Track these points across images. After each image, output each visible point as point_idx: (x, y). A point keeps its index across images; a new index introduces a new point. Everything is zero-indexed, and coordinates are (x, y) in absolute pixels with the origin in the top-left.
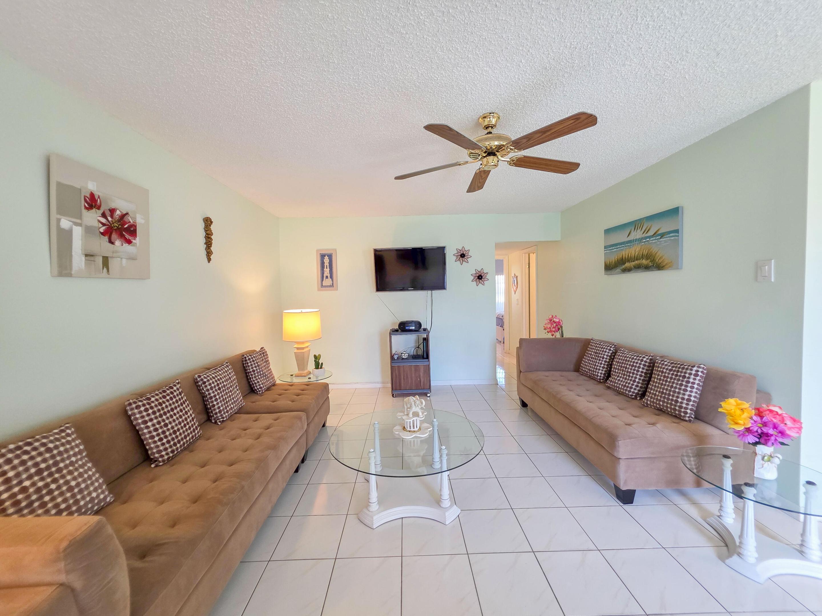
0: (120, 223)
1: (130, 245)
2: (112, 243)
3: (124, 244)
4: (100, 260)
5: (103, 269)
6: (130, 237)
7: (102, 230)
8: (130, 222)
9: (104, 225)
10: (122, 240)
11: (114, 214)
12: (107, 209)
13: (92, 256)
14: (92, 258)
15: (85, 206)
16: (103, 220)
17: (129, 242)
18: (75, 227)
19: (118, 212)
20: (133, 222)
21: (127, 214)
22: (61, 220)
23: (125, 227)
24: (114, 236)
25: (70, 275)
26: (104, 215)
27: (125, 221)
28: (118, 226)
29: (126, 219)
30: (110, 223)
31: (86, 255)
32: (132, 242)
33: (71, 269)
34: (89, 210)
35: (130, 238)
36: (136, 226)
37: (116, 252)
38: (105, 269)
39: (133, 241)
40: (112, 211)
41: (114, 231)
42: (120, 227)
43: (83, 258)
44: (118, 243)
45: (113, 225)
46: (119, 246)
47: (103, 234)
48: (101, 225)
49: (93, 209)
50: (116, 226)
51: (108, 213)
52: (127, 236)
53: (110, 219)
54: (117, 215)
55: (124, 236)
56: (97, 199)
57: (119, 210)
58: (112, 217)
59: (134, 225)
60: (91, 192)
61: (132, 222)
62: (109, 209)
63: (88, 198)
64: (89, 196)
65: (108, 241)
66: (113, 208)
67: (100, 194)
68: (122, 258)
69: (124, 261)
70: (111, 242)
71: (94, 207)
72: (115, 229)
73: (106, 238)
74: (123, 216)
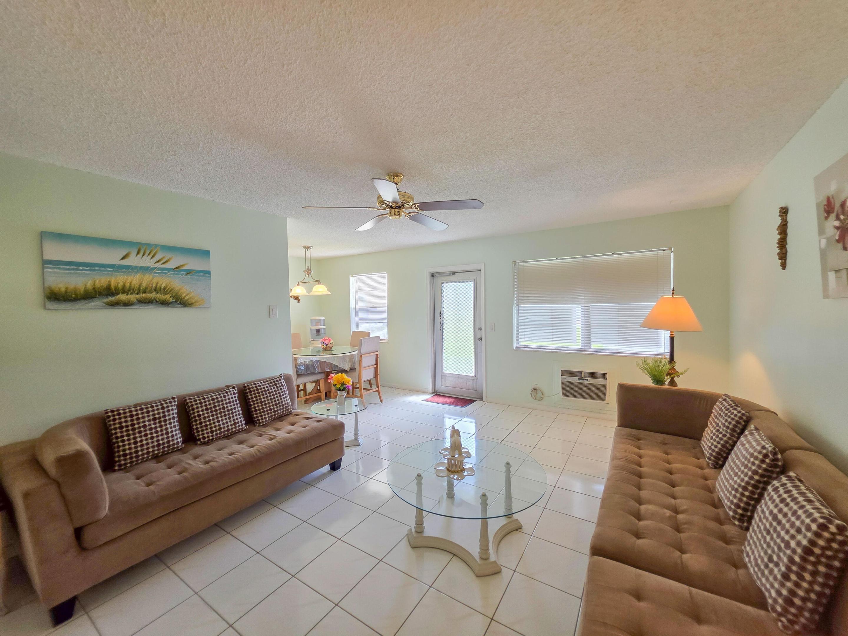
26: (838, 218)
73: (840, 245)
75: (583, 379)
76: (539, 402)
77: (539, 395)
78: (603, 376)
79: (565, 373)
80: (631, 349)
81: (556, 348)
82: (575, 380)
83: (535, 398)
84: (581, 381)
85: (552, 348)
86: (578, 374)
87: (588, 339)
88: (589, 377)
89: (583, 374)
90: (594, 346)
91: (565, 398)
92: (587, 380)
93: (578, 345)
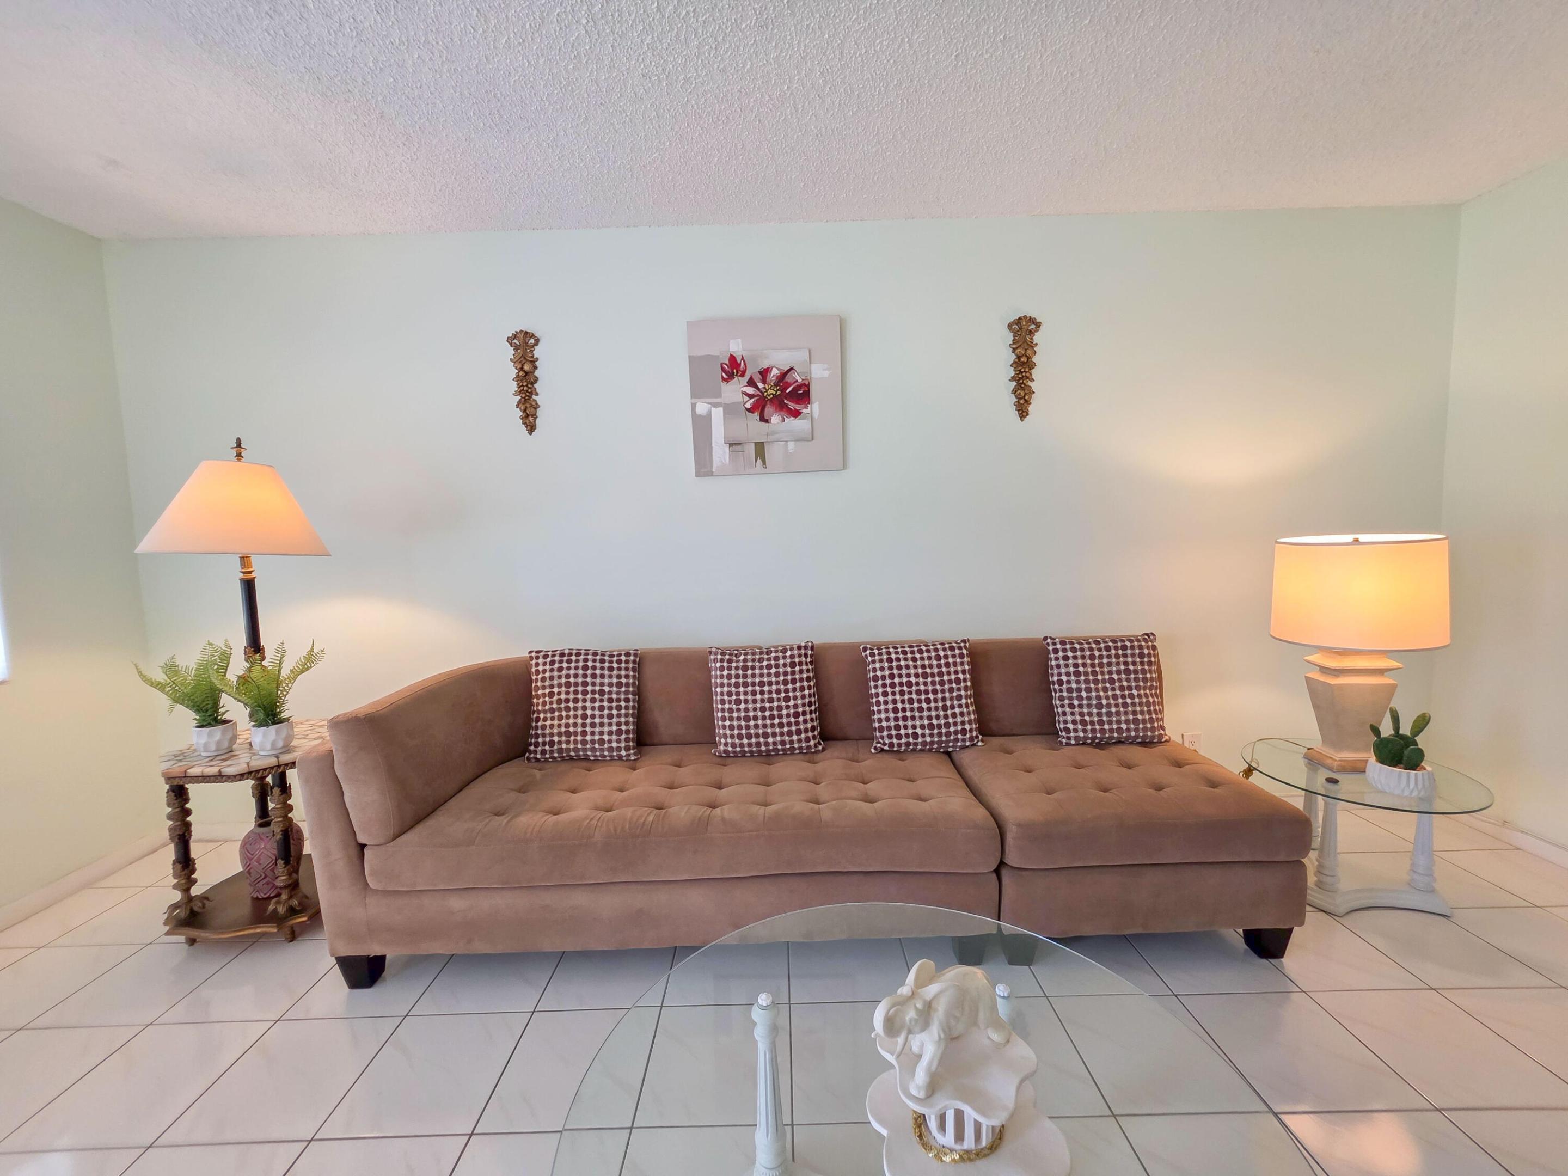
0: (778, 388)
1: (797, 418)
2: (767, 421)
3: (787, 420)
4: (751, 449)
5: (756, 461)
6: (797, 405)
7: (748, 406)
8: (797, 381)
9: (751, 396)
10: (782, 413)
11: (769, 375)
12: (755, 373)
13: (740, 444)
14: (739, 448)
15: (722, 377)
16: (751, 390)
17: (796, 414)
18: (713, 409)
19: (775, 372)
20: (803, 380)
21: (791, 369)
22: (697, 404)
23: (788, 391)
24: (769, 410)
25: (710, 474)
26: (751, 383)
27: (787, 382)
28: (774, 393)
29: (788, 379)
30: (761, 392)
31: (731, 445)
32: (800, 413)
33: (712, 466)
34: (728, 382)
35: (798, 407)
36: (808, 386)
37: (774, 433)
38: (759, 461)
39: (804, 411)
40: (764, 373)
41: (768, 402)
42: (779, 393)
43: (727, 449)
44: (775, 419)
45: (765, 394)
46: (778, 423)
47: (750, 410)
48: (746, 398)
49: (734, 378)
50: (772, 394)
51: (757, 378)
52: (792, 406)
53: (760, 385)
54: (773, 377)
55: (786, 405)
56: (739, 362)
57: (777, 368)
58: (764, 382)
59: (804, 384)
60: (731, 355)
61: (800, 380)
62: (759, 372)
63: (726, 365)
64: (727, 362)
65: (759, 420)
66: (765, 368)
67: (744, 353)
68: (787, 442)
69: (791, 445)
70: (764, 419)
71: (736, 375)
72: (771, 399)
73: (756, 415)
74: (784, 375)
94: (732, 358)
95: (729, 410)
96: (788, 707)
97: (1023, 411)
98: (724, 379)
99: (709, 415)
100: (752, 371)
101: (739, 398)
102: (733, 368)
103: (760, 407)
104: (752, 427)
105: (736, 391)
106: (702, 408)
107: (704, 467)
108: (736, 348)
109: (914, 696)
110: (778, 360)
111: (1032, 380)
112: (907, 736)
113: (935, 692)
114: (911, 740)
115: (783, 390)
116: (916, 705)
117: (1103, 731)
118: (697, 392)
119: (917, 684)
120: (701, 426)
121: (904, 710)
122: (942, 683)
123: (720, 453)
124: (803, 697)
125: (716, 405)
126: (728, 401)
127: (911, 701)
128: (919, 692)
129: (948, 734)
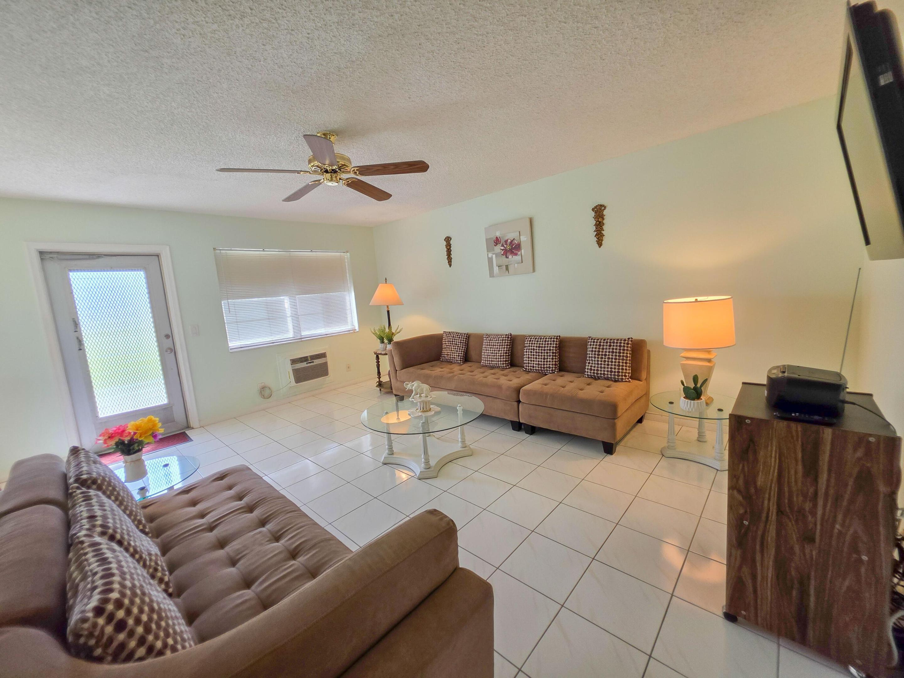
0: (510, 246)
1: (517, 256)
3: (514, 257)
4: (504, 267)
6: (517, 251)
7: (502, 253)
9: (503, 250)
10: (512, 255)
14: (501, 267)
16: (502, 248)
17: (516, 254)
19: (509, 241)
21: (514, 239)
24: (508, 254)
25: (493, 277)
26: (503, 246)
28: (509, 248)
29: (513, 243)
31: (499, 267)
33: (494, 274)
36: (520, 244)
37: (510, 261)
38: (507, 271)
39: (519, 253)
40: (506, 241)
41: (508, 251)
44: (510, 257)
45: (507, 249)
47: (503, 255)
49: (498, 244)
51: (504, 244)
52: (515, 252)
53: (505, 246)
55: (513, 252)
56: (499, 239)
57: (510, 239)
58: (506, 245)
59: (518, 244)
61: (517, 242)
64: (495, 239)
66: (507, 239)
67: (500, 236)
68: (514, 264)
69: (516, 265)
70: (507, 257)
73: (505, 256)
74: (512, 241)
75: (310, 363)
76: (270, 400)
77: (267, 392)
78: (323, 355)
79: (294, 361)
80: (333, 330)
81: (275, 341)
82: (304, 365)
83: (263, 397)
84: (309, 365)
85: (271, 342)
86: (304, 359)
87: (297, 328)
88: (314, 359)
89: (309, 358)
90: (305, 333)
91: (299, 384)
92: (313, 362)
93: (290, 335)
94: (497, 238)
95: (497, 255)
96: (499, 353)
97: (600, 244)
98: (495, 245)
99: (492, 257)
100: (503, 241)
101: (499, 251)
102: (497, 241)
103: (506, 253)
104: (504, 260)
105: (498, 249)
106: (490, 255)
107: (492, 275)
108: (498, 234)
109: (535, 354)
110: (510, 236)
111: (603, 230)
112: (531, 366)
113: (542, 353)
114: (532, 368)
115: (512, 247)
116: (535, 357)
117: (597, 374)
118: (489, 250)
119: (536, 350)
120: (490, 260)
121: (531, 358)
122: (544, 350)
123: (496, 269)
124: (504, 351)
125: (493, 254)
126: (497, 252)
127: (534, 355)
128: (536, 352)
129: (544, 368)
